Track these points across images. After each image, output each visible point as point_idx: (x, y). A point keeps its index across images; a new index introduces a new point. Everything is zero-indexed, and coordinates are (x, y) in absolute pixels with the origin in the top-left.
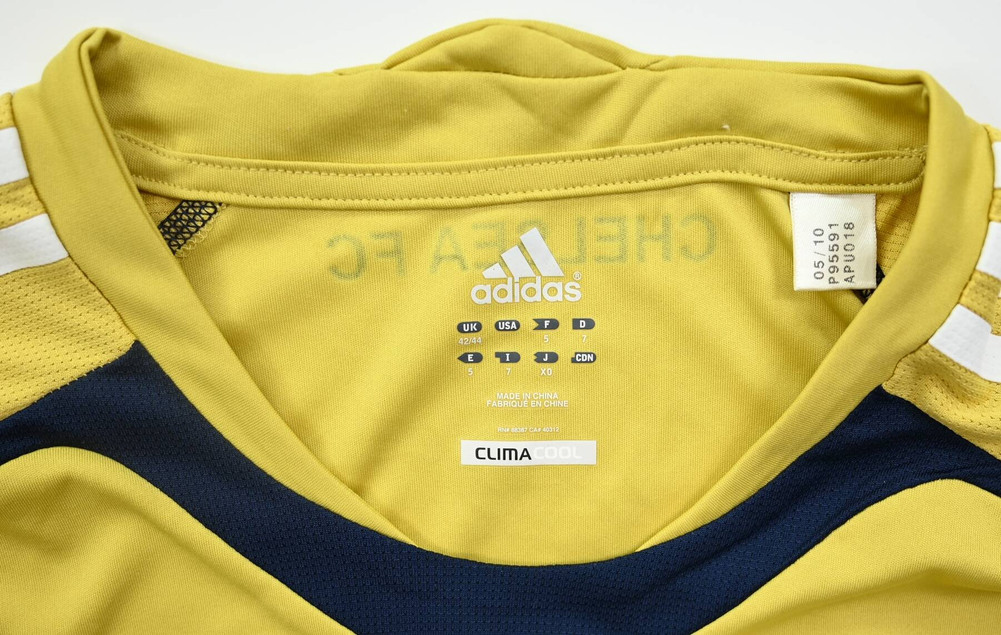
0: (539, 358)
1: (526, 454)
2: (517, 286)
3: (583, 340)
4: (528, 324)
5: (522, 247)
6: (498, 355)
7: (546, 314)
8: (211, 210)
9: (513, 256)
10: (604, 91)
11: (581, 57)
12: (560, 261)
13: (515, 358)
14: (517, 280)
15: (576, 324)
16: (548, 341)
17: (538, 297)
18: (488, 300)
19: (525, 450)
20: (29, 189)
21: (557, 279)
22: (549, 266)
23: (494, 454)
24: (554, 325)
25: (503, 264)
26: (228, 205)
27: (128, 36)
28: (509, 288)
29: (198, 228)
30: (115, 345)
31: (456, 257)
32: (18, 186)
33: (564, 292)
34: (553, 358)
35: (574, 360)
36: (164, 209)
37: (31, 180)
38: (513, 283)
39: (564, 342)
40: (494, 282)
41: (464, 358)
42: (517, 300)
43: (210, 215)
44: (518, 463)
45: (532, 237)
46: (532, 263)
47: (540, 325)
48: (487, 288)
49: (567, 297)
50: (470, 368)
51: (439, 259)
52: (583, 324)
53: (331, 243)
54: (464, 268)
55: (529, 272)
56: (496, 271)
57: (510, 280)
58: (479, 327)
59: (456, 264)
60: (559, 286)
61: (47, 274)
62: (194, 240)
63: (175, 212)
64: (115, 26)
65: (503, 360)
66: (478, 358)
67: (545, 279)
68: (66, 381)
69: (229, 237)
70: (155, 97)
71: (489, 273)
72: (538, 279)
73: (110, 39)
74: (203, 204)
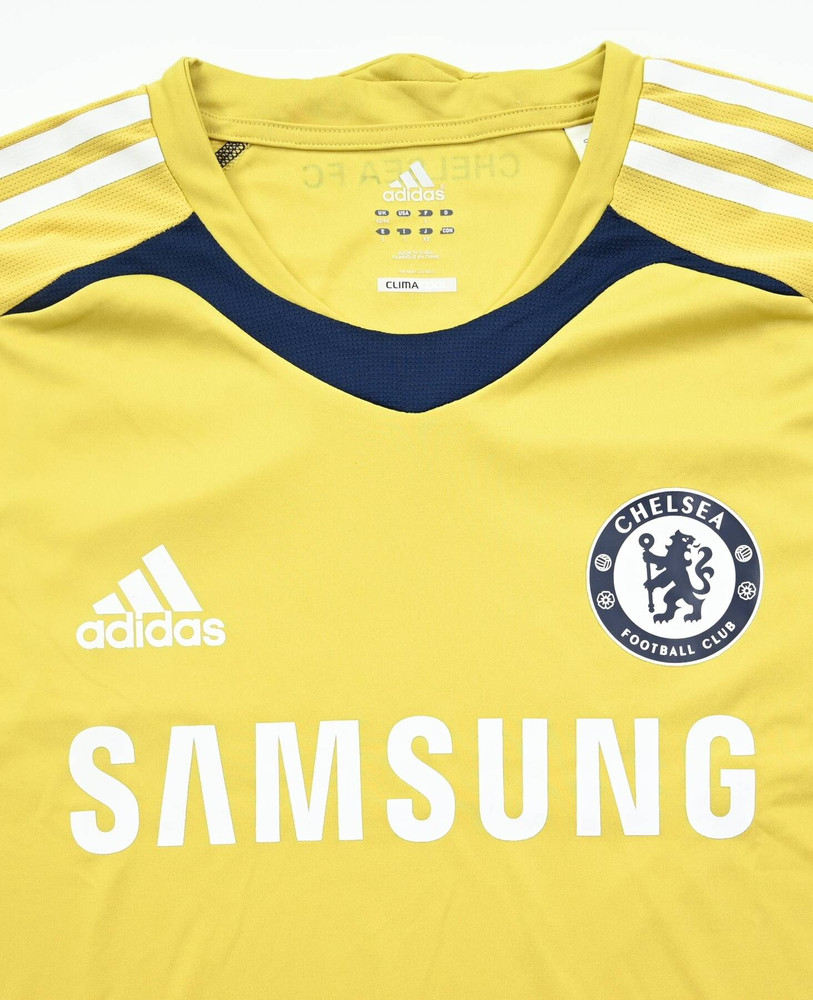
0: (422, 231)
1: (415, 285)
2: (408, 193)
3: (447, 221)
4: (415, 213)
5: (411, 171)
6: (398, 230)
7: (426, 208)
8: (241, 148)
9: (406, 176)
10: (454, 90)
11: (439, 72)
12: (433, 179)
13: (408, 232)
14: (408, 189)
15: (442, 213)
16: (427, 222)
17: (420, 199)
18: (392, 199)
19: (415, 283)
20: (150, 124)
22: (426, 181)
23: (397, 285)
24: (430, 213)
25: (401, 181)
26: (252, 144)
29: (233, 157)
30: (180, 214)
31: (374, 177)
32: (144, 122)
33: (435, 194)
34: (430, 231)
35: (442, 232)
36: (219, 146)
37: (152, 120)
38: (406, 191)
39: (436, 222)
41: (379, 231)
43: (241, 150)
44: (411, 290)
45: (416, 166)
46: (417, 181)
47: (422, 213)
48: (392, 193)
49: (437, 198)
50: (384, 237)
51: (364, 178)
52: (446, 213)
53: (305, 168)
54: (379, 182)
55: (415, 185)
56: (397, 184)
57: (404, 189)
58: (387, 213)
59: (375, 182)
60: (432, 192)
61: (151, 173)
62: (231, 165)
63: (222, 149)
64: (201, 59)
65: (402, 233)
66: (387, 232)
68: (154, 234)
69: (249, 164)
70: (216, 92)
71: (392, 185)
72: (421, 188)
73: (196, 64)
74: (238, 144)
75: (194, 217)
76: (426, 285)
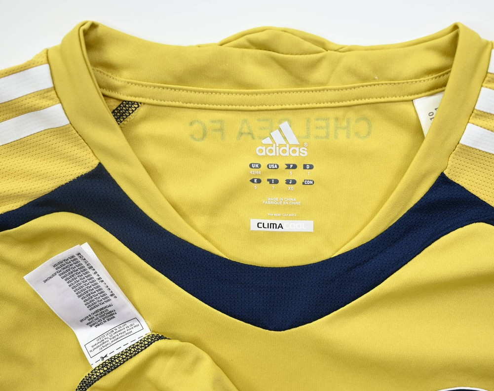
0: (288, 182)
1: (281, 226)
2: (278, 148)
3: (308, 174)
4: (283, 166)
5: (280, 130)
6: (268, 180)
7: (291, 162)
8: (136, 106)
9: (276, 134)
10: (320, 60)
11: (308, 45)
12: (298, 137)
13: (276, 182)
14: (277, 145)
15: (305, 167)
16: (292, 174)
17: (287, 154)
18: (264, 154)
19: (280, 224)
20: (53, 92)
21: (297, 146)
22: (293, 140)
23: (266, 226)
24: (295, 167)
25: (271, 138)
26: (144, 104)
27: (102, 25)
28: (274, 149)
29: (130, 114)
30: (90, 165)
31: (249, 133)
32: (48, 90)
33: (300, 152)
34: (294, 182)
35: (304, 184)
36: (115, 105)
37: (54, 88)
38: (276, 147)
39: (299, 175)
40: (267, 145)
41: (252, 181)
42: (278, 154)
43: (136, 108)
44: (277, 230)
45: (285, 126)
46: (285, 138)
47: (288, 167)
48: (264, 148)
49: (301, 154)
50: (256, 186)
51: (241, 134)
52: (308, 167)
53: (191, 124)
54: (253, 138)
55: (283, 142)
56: (268, 141)
57: (274, 145)
58: (260, 166)
59: (250, 137)
60: (297, 149)
61: (60, 131)
62: (128, 119)
63: (120, 106)
64: (96, 20)
65: (271, 183)
66: (259, 181)
67: (291, 146)
68: (67, 181)
69: (144, 119)
71: (264, 141)
72: (288, 145)
73: (93, 26)
74: (133, 103)
75: (100, 167)
76: (289, 226)
